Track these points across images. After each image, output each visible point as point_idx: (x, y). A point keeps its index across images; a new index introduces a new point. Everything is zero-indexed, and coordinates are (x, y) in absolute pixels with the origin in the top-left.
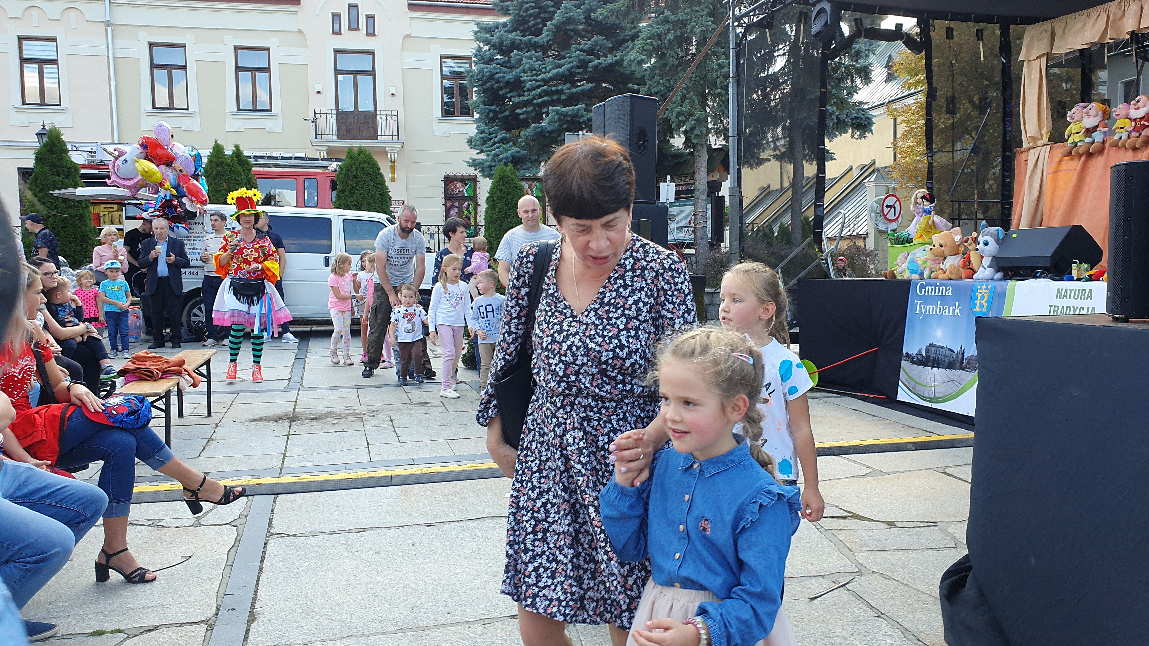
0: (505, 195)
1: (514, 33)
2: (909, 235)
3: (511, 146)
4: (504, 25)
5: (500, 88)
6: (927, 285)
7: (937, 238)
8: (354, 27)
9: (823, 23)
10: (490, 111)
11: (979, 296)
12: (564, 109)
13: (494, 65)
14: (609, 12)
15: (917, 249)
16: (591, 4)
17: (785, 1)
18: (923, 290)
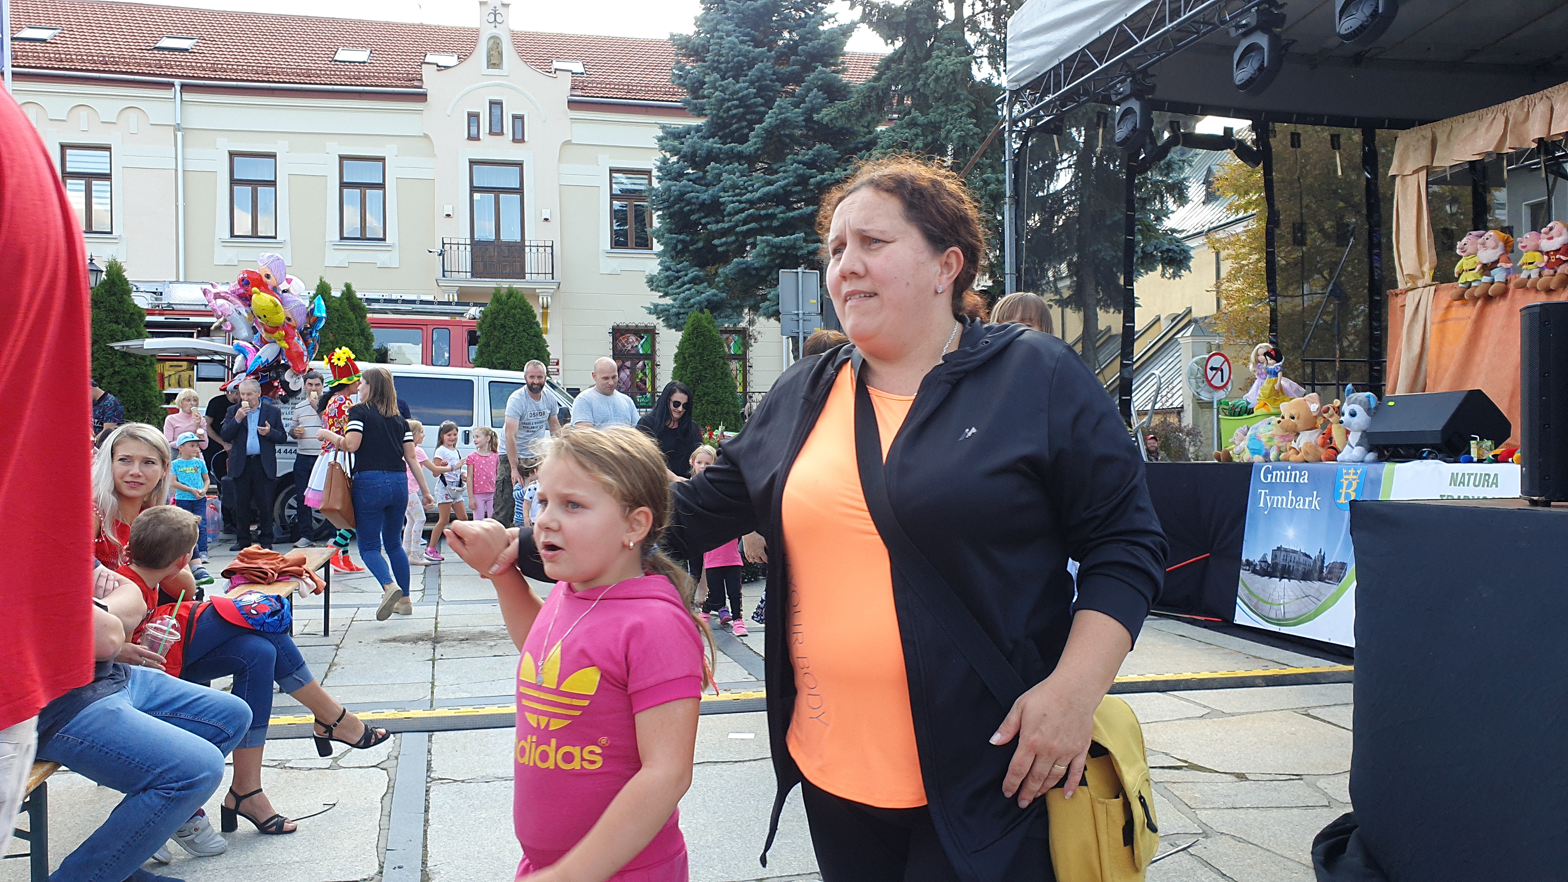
0: (700, 350)
1: (711, 140)
2: (1248, 403)
3: (705, 288)
4: (698, 129)
5: (692, 212)
6: (1274, 469)
7: (1286, 408)
8: (496, 131)
9: (1130, 127)
10: (679, 241)
11: (1345, 483)
12: (776, 240)
13: (685, 182)
14: (838, 112)
15: (1260, 423)
16: (814, 102)
17: (1079, 98)
18: (1269, 476)
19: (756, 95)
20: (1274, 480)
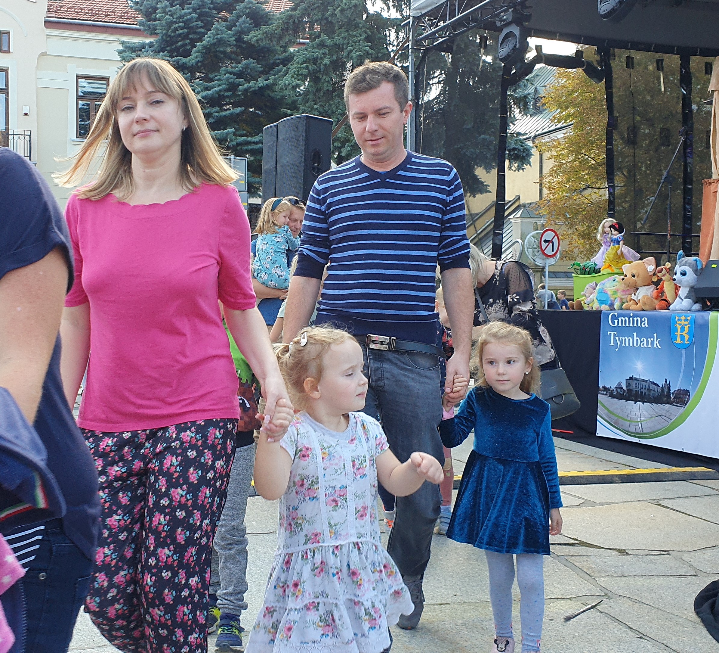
1: (161, 54)
2: (596, 265)
6: (620, 315)
7: (627, 268)
9: (511, 46)
11: (679, 327)
14: (263, 34)
15: (606, 280)
16: (243, 26)
17: (469, 24)
18: (616, 321)
19: (198, 19)
20: (620, 325)
